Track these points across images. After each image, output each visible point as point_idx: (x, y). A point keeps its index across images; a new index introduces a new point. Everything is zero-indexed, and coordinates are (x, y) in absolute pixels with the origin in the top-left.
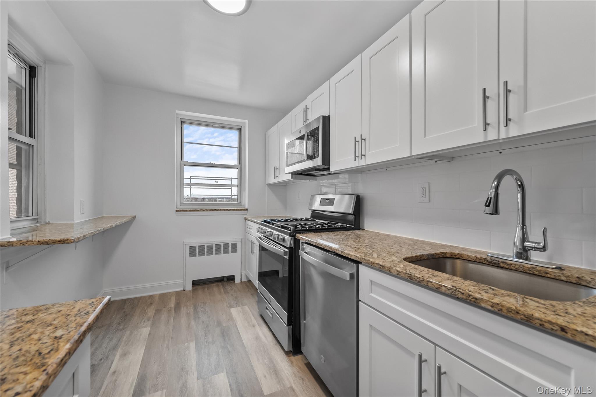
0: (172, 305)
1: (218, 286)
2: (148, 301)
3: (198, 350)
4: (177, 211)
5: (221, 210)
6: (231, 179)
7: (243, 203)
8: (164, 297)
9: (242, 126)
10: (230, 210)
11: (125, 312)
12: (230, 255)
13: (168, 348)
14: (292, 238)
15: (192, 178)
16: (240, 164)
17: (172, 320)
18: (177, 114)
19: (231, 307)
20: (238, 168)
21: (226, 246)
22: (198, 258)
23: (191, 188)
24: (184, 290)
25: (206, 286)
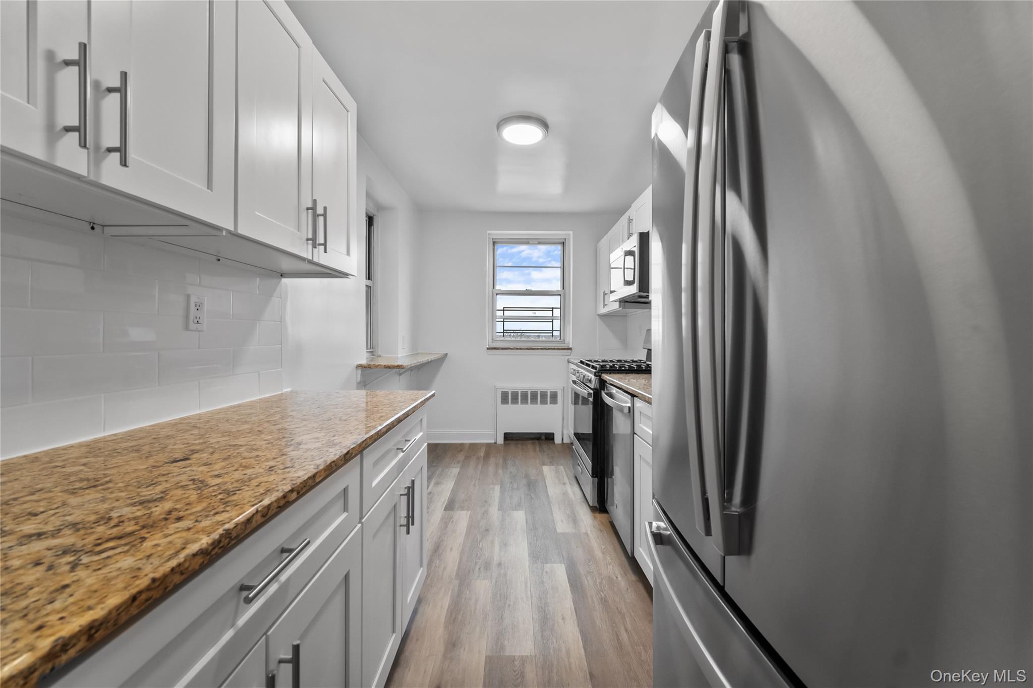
0: (482, 453)
1: (533, 443)
2: (459, 448)
3: (502, 492)
4: (488, 349)
5: (538, 349)
6: (551, 309)
7: (567, 341)
8: (474, 447)
9: (565, 239)
10: (549, 349)
11: (437, 454)
12: (549, 406)
13: (475, 485)
14: (596, 379)
15: (505, 309)
16: (563, 289)
17: (480, 466)
18: (489, 234)
19: (544, 464)
20: (560, 295)
21: (544, 395)
22: (510, 407)
23: (504, 321)
24: (495, 443)
25: (521, 442)
